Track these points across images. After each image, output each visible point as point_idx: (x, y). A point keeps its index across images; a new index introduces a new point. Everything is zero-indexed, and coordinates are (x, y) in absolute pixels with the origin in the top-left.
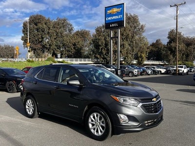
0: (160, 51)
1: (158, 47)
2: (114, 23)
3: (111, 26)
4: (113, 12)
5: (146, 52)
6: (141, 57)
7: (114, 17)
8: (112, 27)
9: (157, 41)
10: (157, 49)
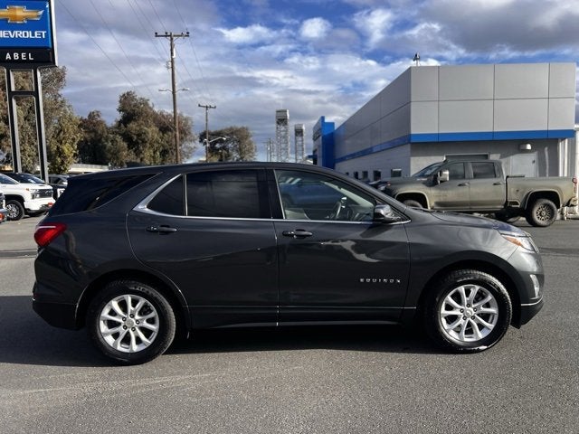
0: (100, 140)
1: (95, 131)
2: (26, 50)
3: (8, 56)
4: (15, 18)
5: (74, 139)
6: (60, 152)
7: (20, 34)
8: (13, 60)
9: (91, 116)
10: (93, 135)
